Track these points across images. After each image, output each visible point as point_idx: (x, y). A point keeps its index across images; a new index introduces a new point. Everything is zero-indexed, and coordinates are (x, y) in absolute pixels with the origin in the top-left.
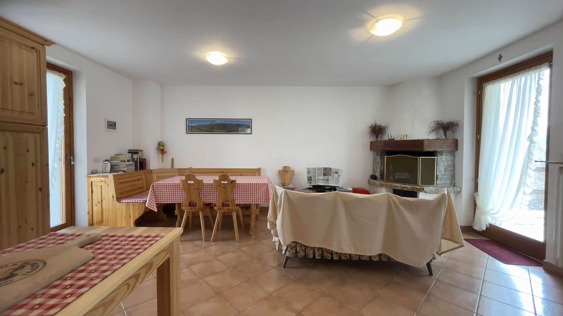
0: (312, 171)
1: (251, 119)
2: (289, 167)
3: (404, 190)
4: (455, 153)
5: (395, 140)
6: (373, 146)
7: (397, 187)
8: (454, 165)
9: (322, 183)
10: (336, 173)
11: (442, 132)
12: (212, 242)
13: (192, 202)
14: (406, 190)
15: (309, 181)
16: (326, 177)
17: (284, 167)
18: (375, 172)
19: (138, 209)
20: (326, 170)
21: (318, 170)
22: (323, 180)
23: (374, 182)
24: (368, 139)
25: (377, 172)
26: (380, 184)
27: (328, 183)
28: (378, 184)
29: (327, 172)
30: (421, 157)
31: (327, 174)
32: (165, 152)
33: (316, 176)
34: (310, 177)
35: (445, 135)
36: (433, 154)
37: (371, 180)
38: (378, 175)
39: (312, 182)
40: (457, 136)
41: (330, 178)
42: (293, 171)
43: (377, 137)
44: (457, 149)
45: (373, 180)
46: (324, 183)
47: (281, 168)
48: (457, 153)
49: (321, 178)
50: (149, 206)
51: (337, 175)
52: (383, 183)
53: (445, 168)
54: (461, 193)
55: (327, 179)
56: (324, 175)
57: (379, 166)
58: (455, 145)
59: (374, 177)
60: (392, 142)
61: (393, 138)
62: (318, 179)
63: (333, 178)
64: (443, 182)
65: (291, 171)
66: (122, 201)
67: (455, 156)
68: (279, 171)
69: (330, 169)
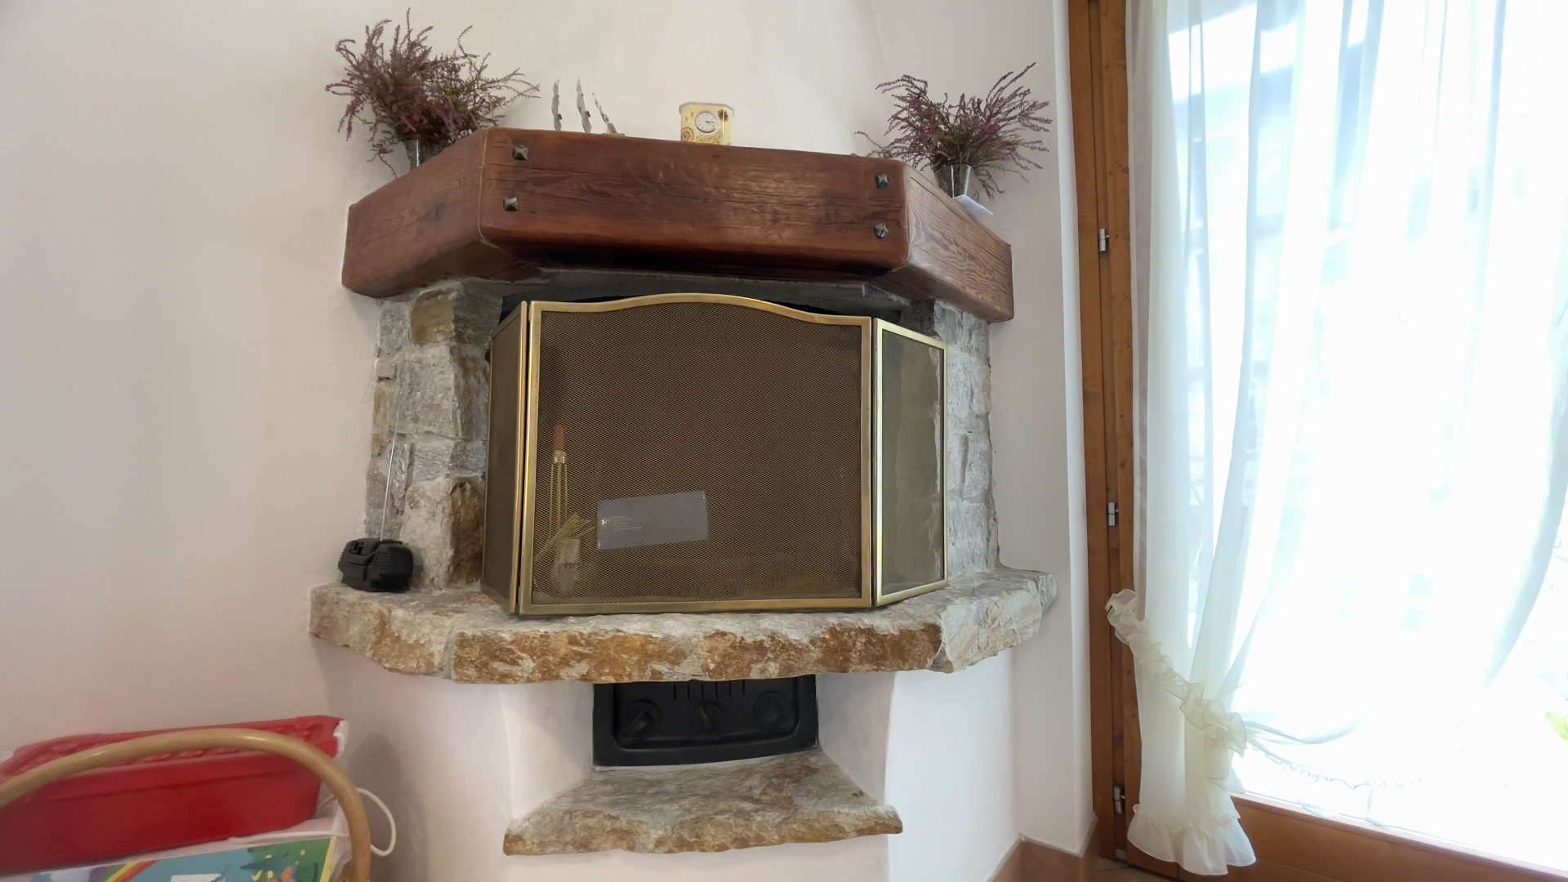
6: (378, 249)
18: (399, 512)
23: (384, 623)
25: (415, 505)
26: (461, 637)
28: (437, 648)
30: (880, 326)
37: (353, 595)
38: (427, 533)
45: (376, 602)
57: (444, 446)
59: (378, 565)
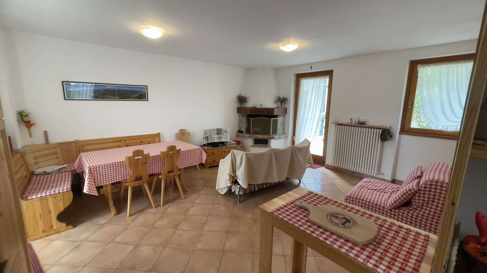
0: (208, 132)
1: (147, 86)
2: (184, 130)
3: (264, 139)
4: (285, 116)
5: (257, 107)
6: (240, 110)
7: (259, 137)
8: (284, 122)
9: (217, 140)
10: (226, 132)
11: (280, 103)
12: (163, 206)
13: (139, 176)
14: (264, 138)
15: (207, 140)
16: (219, 136)
17: (180, 130)
18: (241, 129)
19: (62, 201)
20: (218, 130)
21: (213, 131)
22: (217, 138)
24: (235, 105)
26: (249, 136)
27: (222, 140)
28: (246, 137)
29: (219, 131)
30: (272, 119)
31: (220, 133)
32: (34, 124)
33: (211, 135)
34: (207, 137)
35: (281, 105)
36: (276, 116)
38: (244, 129)
39: (209, 140)
40: (287, 106)
41: (222, 136)
42: (189, 132)
43: (241, 105)
44: (286, 113)
45: (241, 134)
46: (218, 140)
47: (177, 131)
48: (287, 116)
49: (215, 136)
50: (89, 192)
51: (226, 133)
52: (251, 136)
53: (281, 124)
54: (288, 137)
55: (220, 137)
56: (218, 134)
58: (285, 111)
59: (240, 132)
60: (254, 109)
61: (255, 106)
62: (214, 138)
63: (224, 136)
64: (280, 132)
65: (187, 133)
66: (29, 198)
67: (285, 117)
68: (177, 134)
69: (221, 130)
